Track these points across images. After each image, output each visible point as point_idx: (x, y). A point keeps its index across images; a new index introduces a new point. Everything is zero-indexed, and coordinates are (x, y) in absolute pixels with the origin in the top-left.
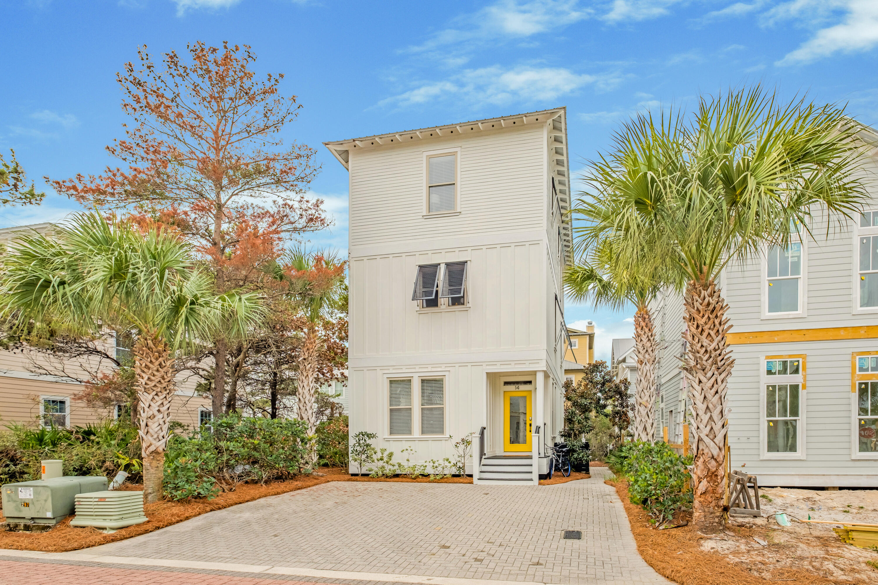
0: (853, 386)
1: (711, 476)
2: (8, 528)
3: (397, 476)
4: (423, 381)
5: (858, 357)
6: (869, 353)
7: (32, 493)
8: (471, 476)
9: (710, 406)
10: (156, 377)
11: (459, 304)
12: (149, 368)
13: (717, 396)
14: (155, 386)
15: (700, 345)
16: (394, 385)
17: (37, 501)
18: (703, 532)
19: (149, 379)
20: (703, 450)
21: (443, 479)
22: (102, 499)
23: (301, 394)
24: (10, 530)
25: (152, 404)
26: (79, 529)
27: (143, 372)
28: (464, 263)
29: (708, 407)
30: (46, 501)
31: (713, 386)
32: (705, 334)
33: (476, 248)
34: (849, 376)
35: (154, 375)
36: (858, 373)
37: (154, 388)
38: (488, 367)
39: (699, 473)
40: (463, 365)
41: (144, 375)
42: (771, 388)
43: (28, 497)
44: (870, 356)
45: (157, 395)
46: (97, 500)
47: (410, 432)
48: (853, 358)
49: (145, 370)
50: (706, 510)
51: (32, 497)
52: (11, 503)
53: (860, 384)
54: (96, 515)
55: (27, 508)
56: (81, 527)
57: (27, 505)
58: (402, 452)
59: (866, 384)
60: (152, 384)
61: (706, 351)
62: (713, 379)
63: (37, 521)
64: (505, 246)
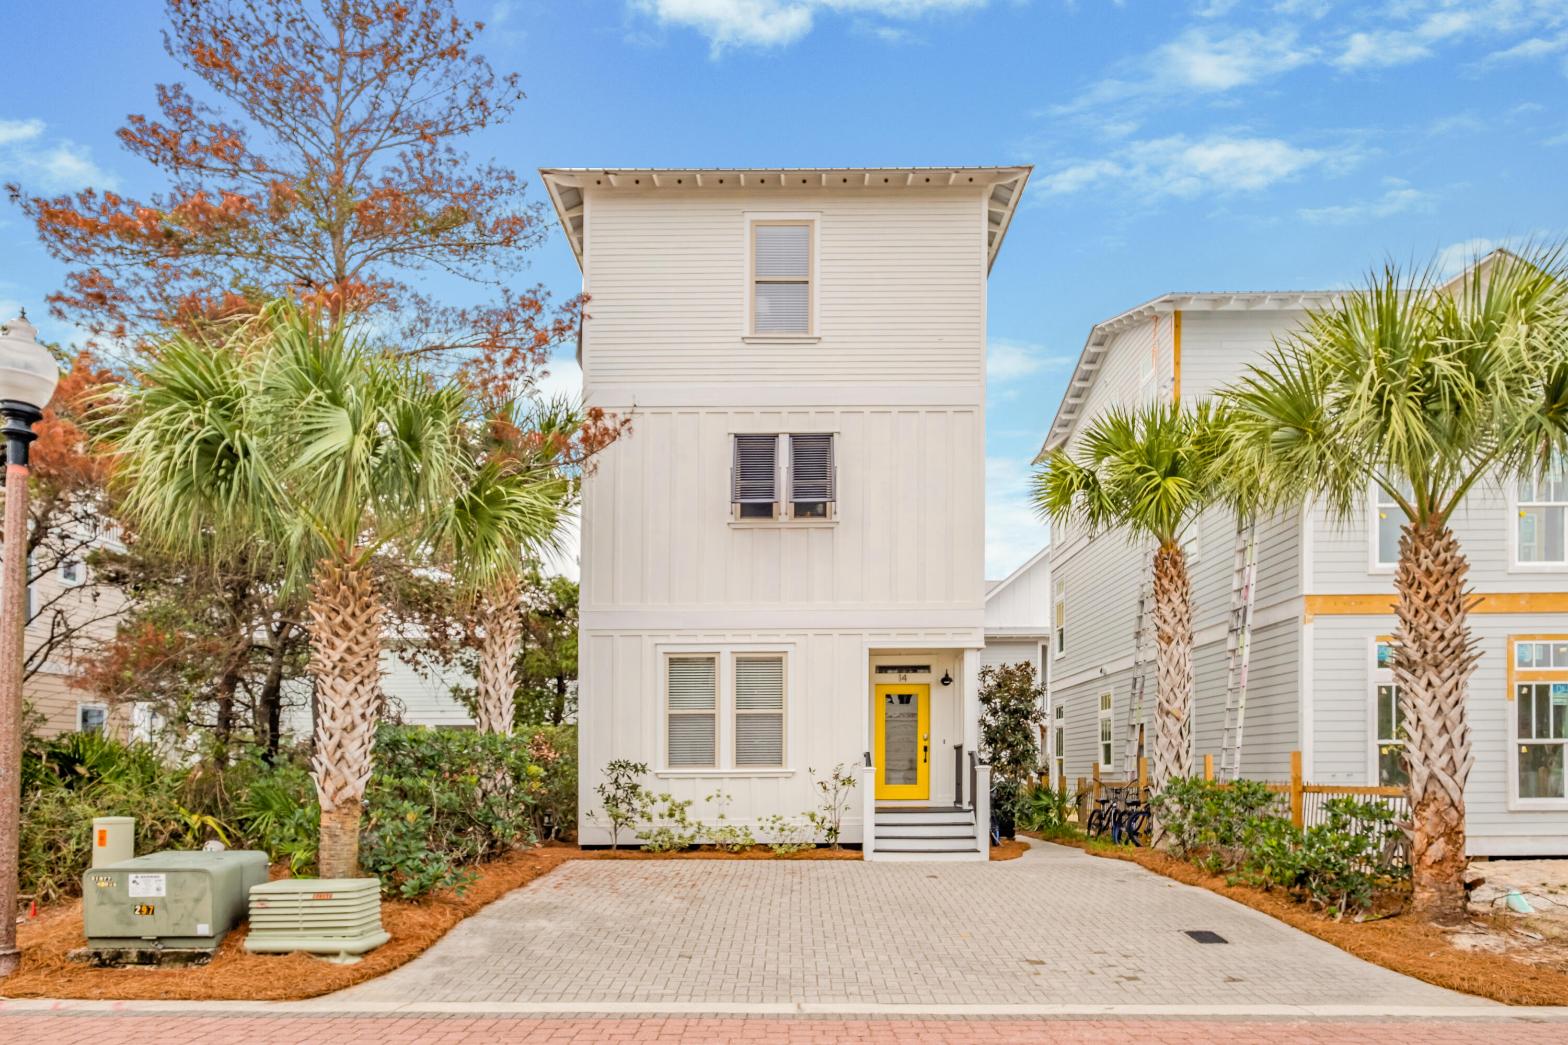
0: (1510, 690)
1: (1450, 835)
2: (96, 961)
3: (694, 848)
4: (739, 661)
5: (1516, 643)
6: (1532, 637)
7: (163, 885)
8: (858, 847)
9: (1448, 724)
10: (362, 646)
11: (813, 515)
12: (348, 628)
13: (1458, 709)
14: (360, 664)
15: (1430, 626)
16: (677, 667)
17: (176, 901)
18: (1440, 923)
19: (349, 650)
20: (1434, 793)
21: (800, 852)
22: (321, 896)
23: (491, 682)
24: (103, 964)
25: (353, 702)
26: (268, 957)
27: (337, 635)
28: (828, 437)
29: (1444, 726)
30: (197, 901)
31: (1450, 693)
32: (1439, 610)
33: (850, 411)
34: (1503, 674)
35: (358, 643)
36: (1517, 668)
37: (358, 670)
38: (872, 639)
39: (1428, 828)
40: (824, 632)
41: (337, 641)
42: (1384, 691)
43: (153, 893)
44: (1534, 642)
45: (362, 682)
46: (310, 897)
47: (711, 761)
48: (1510, 643)
49: (341, 631)
50: (1443, 887)
51: (163, 893)
52: (107, 908)
53: (1521, 687)
54: (306, 929)
55: (149, 917)
56: (278, 954)
57: (150, 910)
58: (708, 800)
59: (1529, 687)
60: (352, 662)
61: (1442, 638)
62: (1452, 682)
63: (169, 943)
64: (908, 411)
